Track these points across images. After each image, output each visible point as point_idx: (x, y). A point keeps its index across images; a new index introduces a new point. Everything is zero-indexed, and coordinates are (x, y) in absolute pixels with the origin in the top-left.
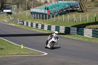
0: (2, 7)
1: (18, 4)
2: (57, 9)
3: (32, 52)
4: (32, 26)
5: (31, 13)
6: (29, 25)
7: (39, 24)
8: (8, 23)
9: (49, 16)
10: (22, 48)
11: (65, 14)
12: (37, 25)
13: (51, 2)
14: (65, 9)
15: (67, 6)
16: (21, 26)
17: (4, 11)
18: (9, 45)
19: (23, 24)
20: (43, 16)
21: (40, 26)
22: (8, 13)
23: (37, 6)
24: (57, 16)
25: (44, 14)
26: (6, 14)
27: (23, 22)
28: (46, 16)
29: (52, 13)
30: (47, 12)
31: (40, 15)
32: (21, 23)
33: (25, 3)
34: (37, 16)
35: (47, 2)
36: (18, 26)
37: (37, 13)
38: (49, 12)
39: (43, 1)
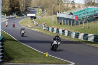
0: (26, 10)
1: (43, 8)
2: (86, 15)
3: (58, 61)
4: (58, 32)
6: (55, 31)
7: (66, 31)
8: (32, 28)
9: (77, 22)
10: (47, 56)
11: (94, 20)
12: (63, 31)
13: (80, 7)
14: (95, 15)
17: (28, 15)
18: (33, 53)
19: (48, 30)
20: (70, 22)
21: (66, 33)
22: (32, 17)
23: (64, 11)
24: (85, 22)
25: (72, 20)
26: (30, 18)
27: (48, 28)
28: (73, 22)
29: (80, 19)
30: (74, 18)
31: (67, 21)
32: (46, 28)
33: (51, 7)
34: (64, 21)
35: (75, 7)
37: (64, 19)
38: (76, 17)
39: (70, 6)
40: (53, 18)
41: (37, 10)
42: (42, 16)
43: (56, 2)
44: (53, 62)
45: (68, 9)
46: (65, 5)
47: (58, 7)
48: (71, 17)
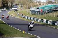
0: (12, 6)
1: (22, 5)
2: (47, 9)
3: (30, 36)
5: (30, 10)
6: (29, 18)
7: (35, 18)
9: (42, 13)
10: (24, 33)
11: (52, 12)
13: (43, 4)
14: (52, 9)
15: (54, 7)
17: (13, 9)
19: (25, 18)
20: (38, 13)
22: (15, 10)
24: (47, 13)
26: (14, 11)
27: (25, 16)
28: (40, 13)
29: (44, 12)
30: (40, 11)
31: (36, 12)
33: (26, 4)
34: (34, 13)
35: (40, 4)
36: (21, 18)
37: (34, 11)
38: (41, 10)
39: (38, 4)
40: (28, 10)
41: (18, 6)
42: (21, 10)
43: (29, 1)
44: (28, 36)
45: (36, 6)
46: (35, 3)
47: (30, 4)
48: (38, 10)
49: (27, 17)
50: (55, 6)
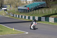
3: (19, 32)
4: (19, 17)
5: (18, 9)
7: (23, 16)
8: (5, 15)
9: (29, 11)
10: (13, 30)
11: (38, 9)
12: (22, 16)
13: (30, 3)
14: (38, 6)
16: (12, 18)
17: (3, 9)
19: (14, 16)
20: (25, 11)
22: (5, 10)
23: (21, 5)
28: (27, 11)
29: (30, 9)
30: (27, 9)
32: (12, 15)
33: (14, 4)
34: (22, 11)
35: (27, 3)
37: (22, 9)
39: (25, 2)
41: (7, 6)
42: (10, 9)
43: (17, 1)
44: (17, 33)
46: (22, 2)
48: (25, 8)
49: (16, 16)
50: (40, 3)
